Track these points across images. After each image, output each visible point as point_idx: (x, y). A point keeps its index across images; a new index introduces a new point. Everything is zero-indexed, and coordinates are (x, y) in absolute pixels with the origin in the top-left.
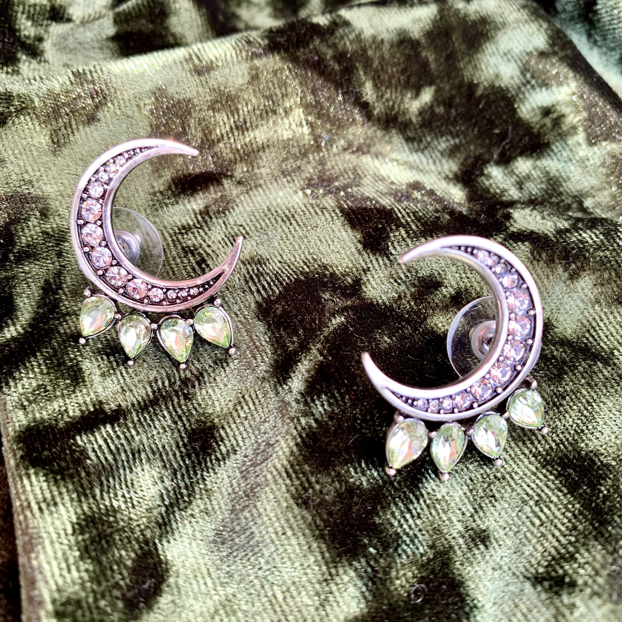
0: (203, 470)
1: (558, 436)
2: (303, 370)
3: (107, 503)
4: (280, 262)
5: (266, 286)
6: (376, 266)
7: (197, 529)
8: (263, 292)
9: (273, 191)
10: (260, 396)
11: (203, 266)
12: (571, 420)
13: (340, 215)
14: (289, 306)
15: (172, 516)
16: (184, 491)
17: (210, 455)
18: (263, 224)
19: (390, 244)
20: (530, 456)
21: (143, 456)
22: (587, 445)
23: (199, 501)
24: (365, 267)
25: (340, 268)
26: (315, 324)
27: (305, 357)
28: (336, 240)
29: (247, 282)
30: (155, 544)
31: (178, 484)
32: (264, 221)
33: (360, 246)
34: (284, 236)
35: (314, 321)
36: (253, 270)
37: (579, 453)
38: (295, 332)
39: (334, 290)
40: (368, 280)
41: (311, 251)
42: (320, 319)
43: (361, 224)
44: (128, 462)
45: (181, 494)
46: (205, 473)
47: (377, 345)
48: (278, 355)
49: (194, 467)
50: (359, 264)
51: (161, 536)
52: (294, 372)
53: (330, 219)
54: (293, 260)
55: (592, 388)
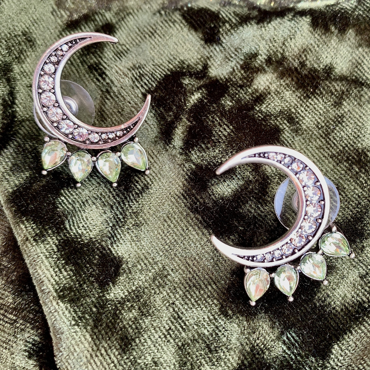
0: (129, 202)
1: (343, 142)
2: (180, 133)
3: (74, 232)
4: (153, 65)
5: (147, 83)
6: (216, 53)
7: (133, 236)
8: (145, 87)
9: (139, 16)
10: (156, 153)
11: (104, 76)
12: (350, 130)
13: (186, 24)
14: (163, 93)
15: (116, 231)
16: (121, 217)
17: (131, 192)
18: (137, 41)
19: (221, 36)
20: (329, 158)
21: (90, 202)
22: (362, 144)
23: (131, 220)
24: (209, 56)
25: (192, 60)
26: (182, 102)
27: (179, 124)
28: (187, 42)
29: (134, 82)
30: (109, 249)
31: (115, 213)
32: (137, 39)
33: (203, 42)
34: (152, 47)
35: (181, 100)
36: (136, 73)
37: (357, 151)
38: (170, 109)
39: (191, 76)
40: (212, 64)
41: (172, 53)
42: (184, 98)
43: (200, 27)
44: (81, 207)
45: (119, 218)
46: (130, 203)
47: (224, 108)
48: (162, 125)
49: (123, 201)
50: (205, 55)
51: (112, 243)
52: (174, 135)
53: (180, 29)
54: (161, 62)
55: (361, 106)
